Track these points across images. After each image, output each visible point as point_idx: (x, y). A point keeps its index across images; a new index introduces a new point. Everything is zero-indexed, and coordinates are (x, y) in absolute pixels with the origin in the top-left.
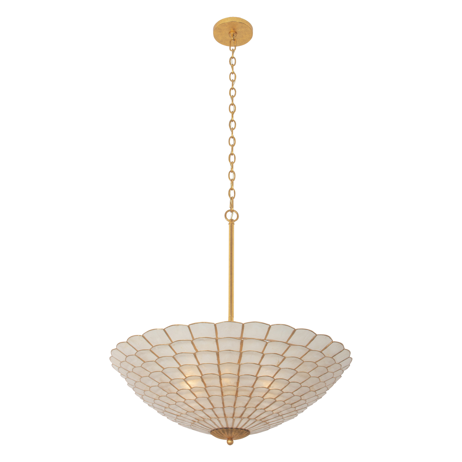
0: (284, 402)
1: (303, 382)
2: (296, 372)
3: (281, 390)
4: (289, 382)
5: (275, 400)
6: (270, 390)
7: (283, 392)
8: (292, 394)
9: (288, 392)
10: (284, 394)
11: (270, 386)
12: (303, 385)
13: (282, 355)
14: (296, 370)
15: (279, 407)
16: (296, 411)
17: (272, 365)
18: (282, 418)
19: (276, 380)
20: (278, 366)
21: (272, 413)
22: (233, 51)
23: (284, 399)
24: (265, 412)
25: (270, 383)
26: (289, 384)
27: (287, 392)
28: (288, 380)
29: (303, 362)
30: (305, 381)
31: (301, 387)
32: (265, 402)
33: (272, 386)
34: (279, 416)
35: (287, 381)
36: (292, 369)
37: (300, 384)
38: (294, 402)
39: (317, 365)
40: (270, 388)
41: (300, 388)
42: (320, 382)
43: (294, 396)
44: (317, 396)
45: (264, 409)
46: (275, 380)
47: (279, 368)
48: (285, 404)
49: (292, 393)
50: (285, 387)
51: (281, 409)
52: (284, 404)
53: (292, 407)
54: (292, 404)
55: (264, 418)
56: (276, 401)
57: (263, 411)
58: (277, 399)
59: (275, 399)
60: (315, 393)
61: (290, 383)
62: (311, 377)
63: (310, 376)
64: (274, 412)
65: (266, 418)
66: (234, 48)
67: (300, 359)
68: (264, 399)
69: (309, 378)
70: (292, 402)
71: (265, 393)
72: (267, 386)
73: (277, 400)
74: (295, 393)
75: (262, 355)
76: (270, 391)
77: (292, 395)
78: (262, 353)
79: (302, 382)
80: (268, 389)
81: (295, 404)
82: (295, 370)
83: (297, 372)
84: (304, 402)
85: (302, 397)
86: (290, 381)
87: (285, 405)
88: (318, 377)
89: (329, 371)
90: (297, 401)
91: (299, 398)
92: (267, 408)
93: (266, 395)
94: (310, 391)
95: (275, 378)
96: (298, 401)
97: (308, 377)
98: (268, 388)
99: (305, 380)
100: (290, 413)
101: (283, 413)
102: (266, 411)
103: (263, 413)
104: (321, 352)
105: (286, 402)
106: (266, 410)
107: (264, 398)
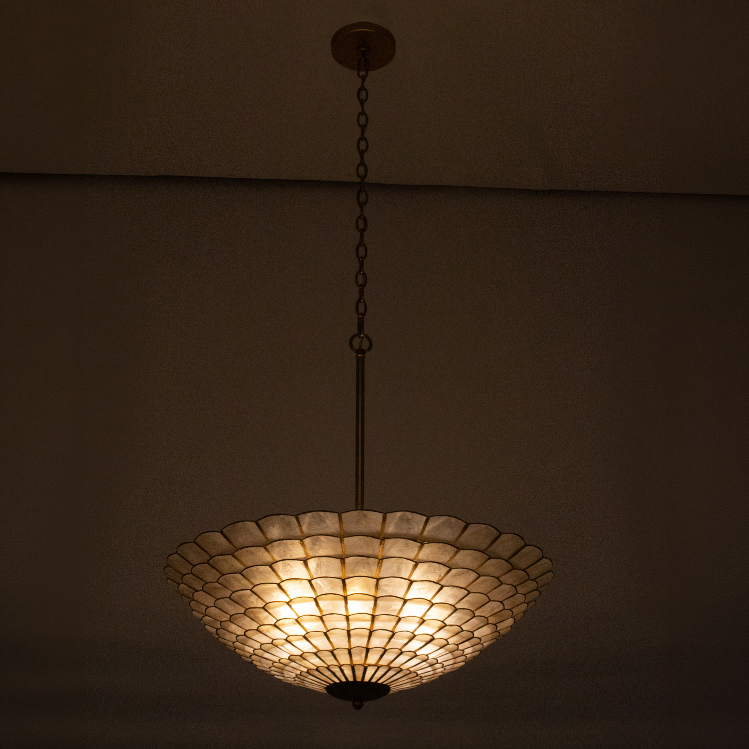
0: (446, 640)
1: (477, 609)
2: (467, 592)
3: (443, 622)
4: (455, 609)
5: (432, 638)
7: (446, 625)
9: (453, 625)
10: (447, 628)
11: (425, 614)
12: (476, 613)
13: (446, 565)
15: (438, 648)
16: (464, 656)
17: (430, 581)
20: (438, 583)
21: (426, 658)
22: (363, 79)
23: (446, 636)
25: (425, 610)
29: (479, 577)
32: (417, 640)
34: (437, 662)
35: (453, 607)
36: (461, 588)
37: (473, 612)
39: (500, 581)
40: (426, 618)
41: (472, 618)
42: (504, 609)
43: (462, 630)
44: (498, 632)
45: (414, 652)
46: (433, 605)
47: (441, 584)
49: (460, 626)
50: (449, 616)
51: (441, 652)
52: (447, 643)
53: (457, 649)
55: (414, 666)
58: (436, 636)
59: (432, 635)
62: (490, 600)
64: (430, 656)
66: (364, 73)
67: (474, 571)
68: (415, 636)
69: (488, 602)
70: (458, 641)
71: (416, 626)
72: (420, 615)
74: (464, 627)
75: (414, 563)
76: (424, 623)
77: (459, 629)
82: (465, 588)
85: (474, 633)
86: (457, 606)
87: (448, 646)
88: (501, 601)
89: (518, 592)
92: (419, 651)
93: (418, 629)
95: (434, 601)
98: (422, 618)
99: (481, 605)
100: (455, 658)
102: (416, 656)
103: (412, 659)
104: (507, 560)
105: (450, 641)
106: (417, 653)
107: (416, 633)
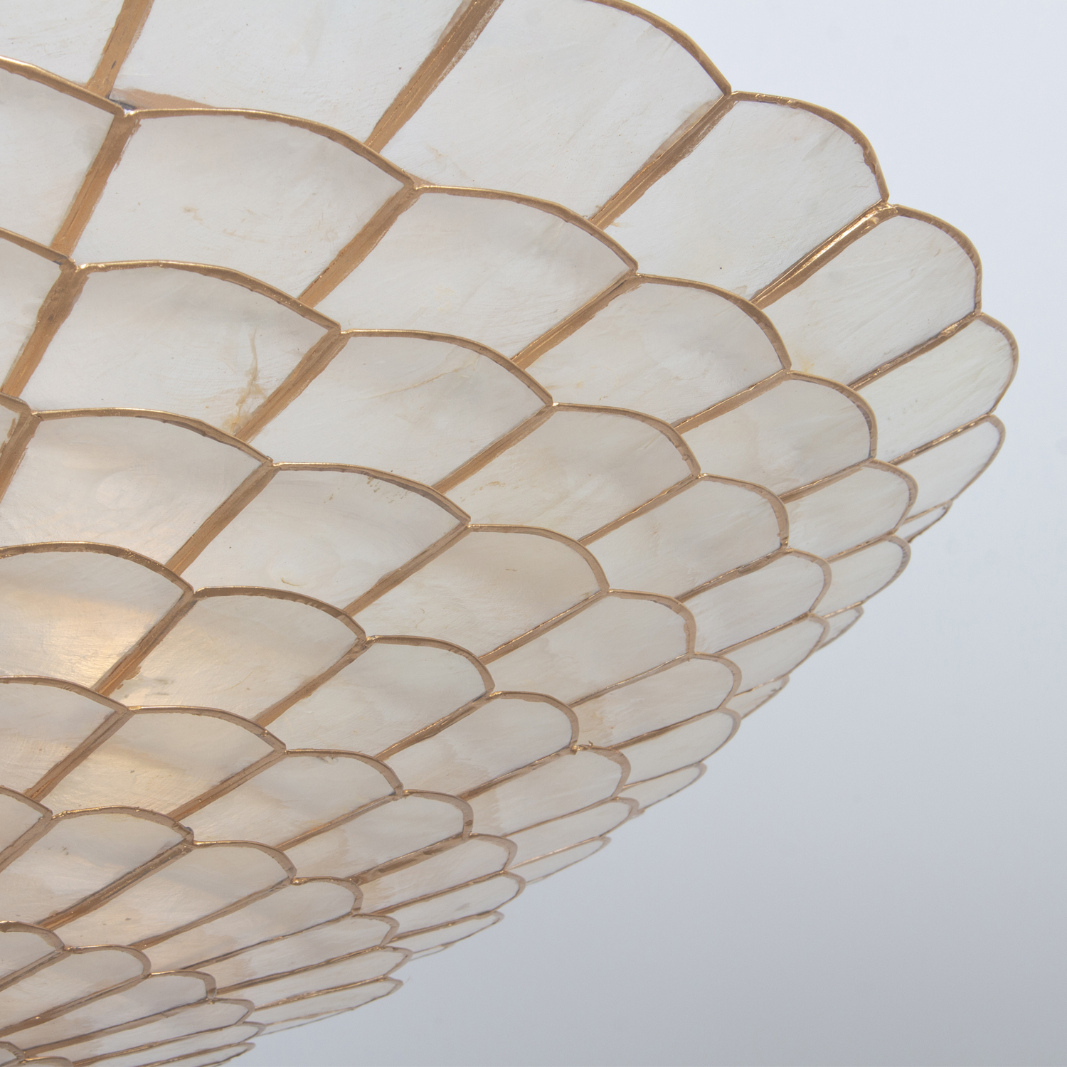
0: (277, 851)
1: (509, 647)
2: (448, 522)
3: (258, 726)
4: (351, 637)
5: (176, 837)
6: (121, 716)
7: (279, 751)
8: (371, 772)
9: (335, 754)
10: (286, 773)
11: (127, 667)
12: (506, 673)
13: (303, 307)
14: (453, 495)
15: (219, 904)
17: (166, 418)
18: (242, 1021)
19: (203, 604)
20: (239, 438)
21: (136, 968)
23: (282, 826)
24: (50, 960)
25: (128, 638)
26: (349, 657)
27: (321, 754)
28: (343, 615)
29: (542, 415)
30: (537, 632)
31: (484, 698)
32: (66, 850)
33: (151, 666)
34: (213, 994)
35: (337, 623)
36: (407, 485)
37: (480, 663)
38: (382, 859)
39: (688, 456)
40: (132, 697)
41: (467, 711)
42: (690, 654)
43: (398, 791)
45: (47, 926)
46: (190, 599)
47: (256, 454)
48: (291, 878)
49: (377, 762)
50: (307, 689)
51: (237, 927)
52: (281, 874)
53: (356, 912)
54: (357, 880)
55: (47, 1016)
56: (188, 844)
57: (37, 945)
58: (203, 825)
59: (174, 820)
60: (615, 772)
61: (363, 645)
62: (603, 590)
63: (593, 587)
64: (159, 956)
65: (70, 1016)
67: (515, 367)
68: (48, 820)
69: (587, 602)
70: (362, 857)
71: (61, 752)
72: (91, 672)
73: (200, 837)
74: (406, 765)
75: (50, 273)
76: (122, 732)
77: (372, 782)
78: (57, 254)
79: (499, 641)
80: (105, 710)
81: (386, 880)
82: (435, 494)
83: (463, 526)
84: (490, 855)
85: (474, 803)
86: (372, 621)
87: (289, 892)
88: (672, 595)
89: (794, 542)
90: (424, 844)
91: (447, 818)
92: (84, 920)
93: (75, 775)
94: (570, 749)
95: (198, 575)
96: (429, 852)
97: (578, 597)
98: (103, 691)
99: (537, 620)
100: (329, 962)
101: (259, 962)
102: (65, 951)
103: (31, 970)
104: (752, 309)
105: (300, 856)
106: (69, 933)
107: (56, 801)
